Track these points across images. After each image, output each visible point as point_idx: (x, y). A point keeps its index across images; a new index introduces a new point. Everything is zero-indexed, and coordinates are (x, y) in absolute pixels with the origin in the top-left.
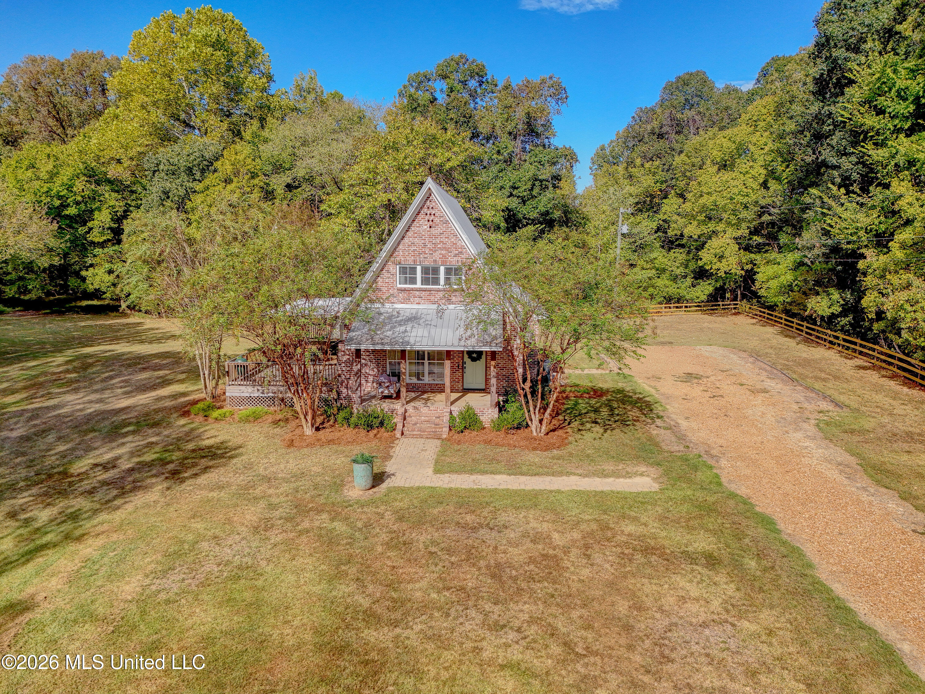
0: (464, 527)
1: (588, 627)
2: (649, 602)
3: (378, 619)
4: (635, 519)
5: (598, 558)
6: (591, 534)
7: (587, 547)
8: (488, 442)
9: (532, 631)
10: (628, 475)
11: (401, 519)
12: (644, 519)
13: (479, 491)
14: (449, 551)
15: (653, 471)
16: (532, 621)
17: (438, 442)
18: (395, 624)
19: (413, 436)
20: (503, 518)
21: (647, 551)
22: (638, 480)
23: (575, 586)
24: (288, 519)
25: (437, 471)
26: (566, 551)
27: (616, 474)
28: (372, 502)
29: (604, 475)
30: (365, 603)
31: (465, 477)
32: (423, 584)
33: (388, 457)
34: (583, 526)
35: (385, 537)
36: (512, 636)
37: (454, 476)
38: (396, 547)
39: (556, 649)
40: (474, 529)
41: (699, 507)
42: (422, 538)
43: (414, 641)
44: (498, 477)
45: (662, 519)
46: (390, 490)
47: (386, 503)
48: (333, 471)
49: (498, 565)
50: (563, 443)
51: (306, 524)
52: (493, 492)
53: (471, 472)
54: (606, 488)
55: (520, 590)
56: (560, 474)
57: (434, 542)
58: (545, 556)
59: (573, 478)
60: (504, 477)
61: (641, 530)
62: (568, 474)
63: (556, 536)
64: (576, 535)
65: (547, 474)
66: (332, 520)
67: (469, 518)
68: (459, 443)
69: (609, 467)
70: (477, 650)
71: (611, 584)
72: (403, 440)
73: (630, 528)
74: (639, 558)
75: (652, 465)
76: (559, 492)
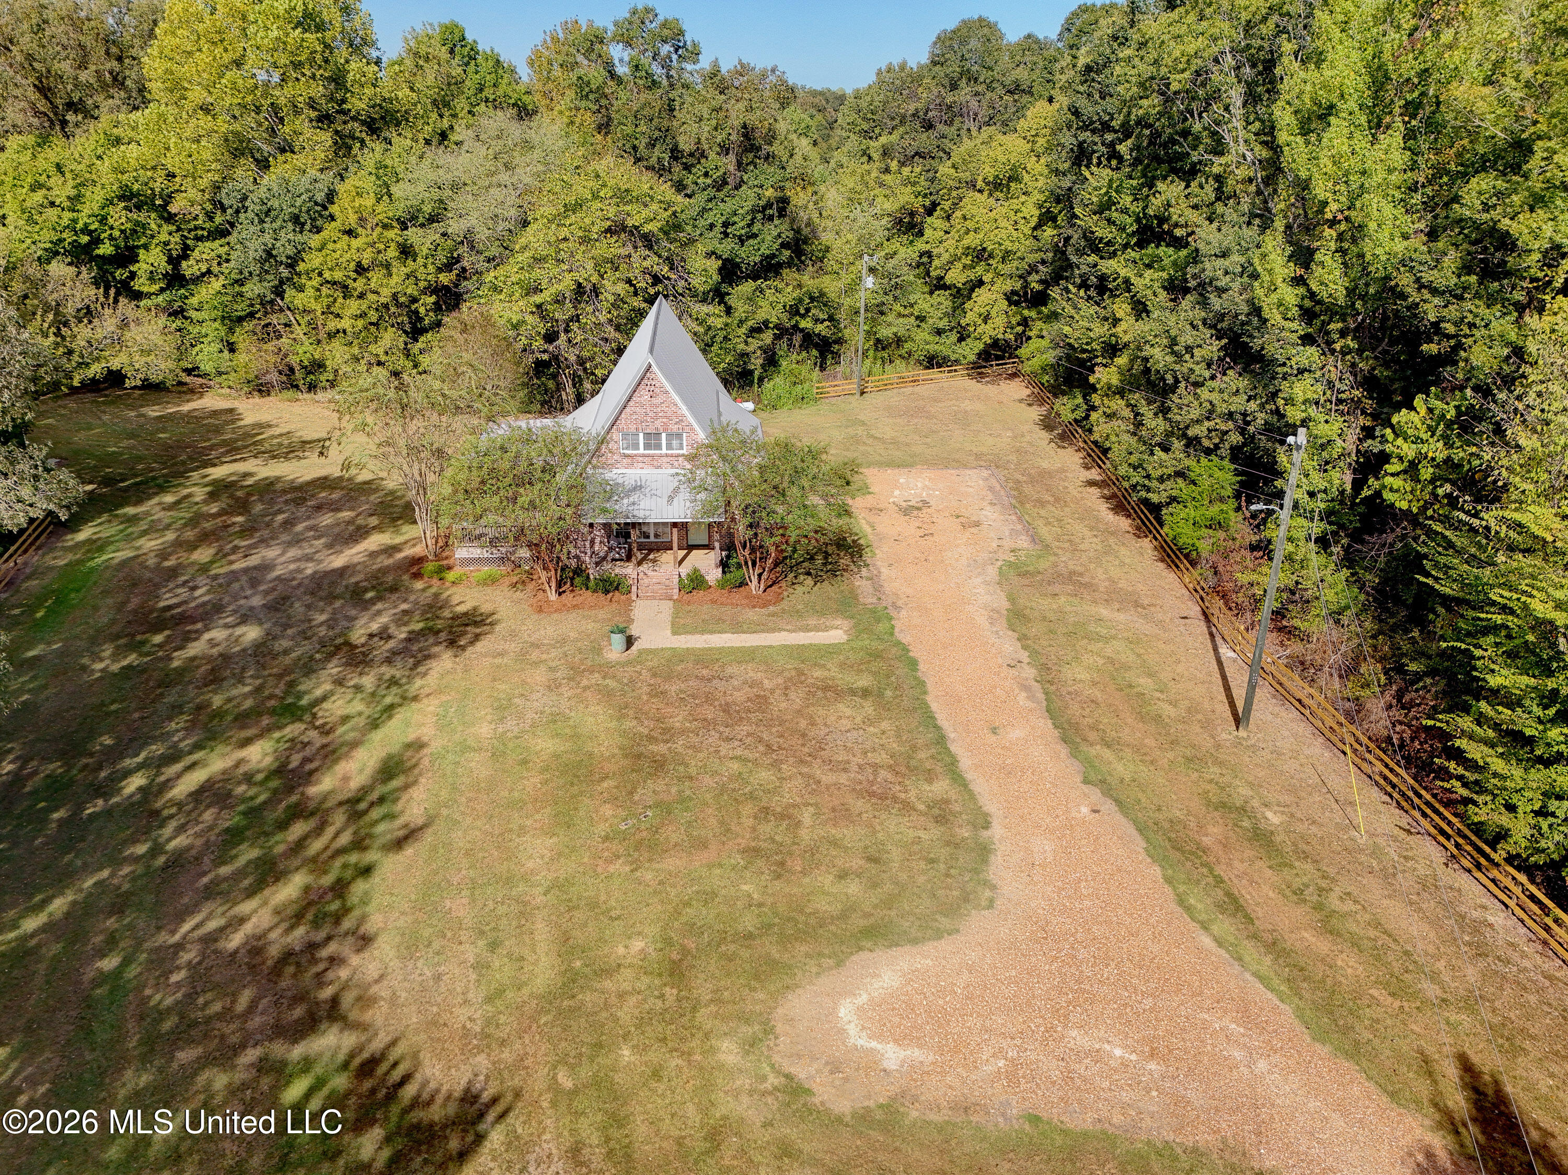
0: (702, 678)
1: (782, 736)
2: (818, 721)
3: (656, 740)
4: (824, 666)
5: (792, 695)
6: (790, 679)
7: (786, 688)
8: (714, 602)
9: (748, 740)
10: (826, 629)
11: (655, 675)
12: (829, 665)
13: (710, 649)
14: (694, 696)
15: (846, 624)
16: (749, 735)
17: (671, 603)
18: (667, 741)
19: (647, 598)
20: (729, 670)
21: (826, 689)
22: (833, 633)
23: (775, 714)
24: (570, 679)
25: (675, 633)
26: (772, 691)
27: (817, 629)
28: (629, 663)
29: (807, 629)
30: (646, 732)
31: (698, 636)
32: (680, 718)
33: (631, 621)
34: (786, 674)
35: (646, 689)
36: (737, 743)
37: (689, 637)
38: (656, 696)
39: (761, 748)
40: (709, 680)
41: (870, 655)
42: (673, 688)
43: (680, 750)
44: (724, 636)
45: (842, 666)
46: (641, 652)
47: (640, 663)
48: (589, 636)
49: (727, 704)
50: (779, 599)
51: (585, 682)
52: (721, 650)
53: (703, 632)
54: (807, 642)
55: (741, 719)
56: (773, 630)
57: (681, 691)
58: (758, 696)
59: (784, 633)
60: (728, 636)
61: (826, 673)
62: (780, 630)
63: (766, 681)
64: (780, 680)
65: (763, 631)
66: (604, 678)
67: (705, 672)
68: (689, 603)
69: (812, 622)
70: (717, 752)
71: (799, 711)
72: (639, 602)
73: (818, 673)
74: (820, 693)
75: (846, 618)
76: (770, 647)
